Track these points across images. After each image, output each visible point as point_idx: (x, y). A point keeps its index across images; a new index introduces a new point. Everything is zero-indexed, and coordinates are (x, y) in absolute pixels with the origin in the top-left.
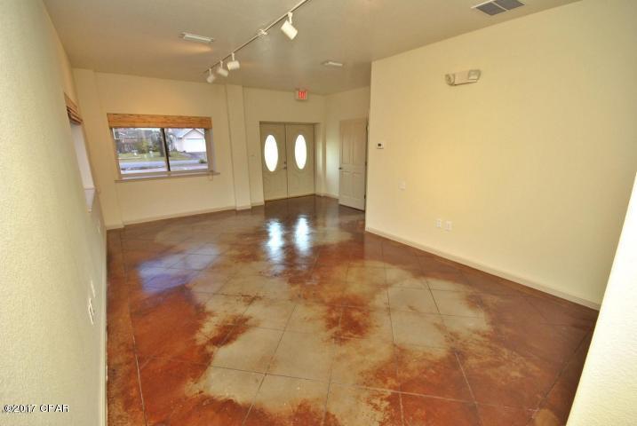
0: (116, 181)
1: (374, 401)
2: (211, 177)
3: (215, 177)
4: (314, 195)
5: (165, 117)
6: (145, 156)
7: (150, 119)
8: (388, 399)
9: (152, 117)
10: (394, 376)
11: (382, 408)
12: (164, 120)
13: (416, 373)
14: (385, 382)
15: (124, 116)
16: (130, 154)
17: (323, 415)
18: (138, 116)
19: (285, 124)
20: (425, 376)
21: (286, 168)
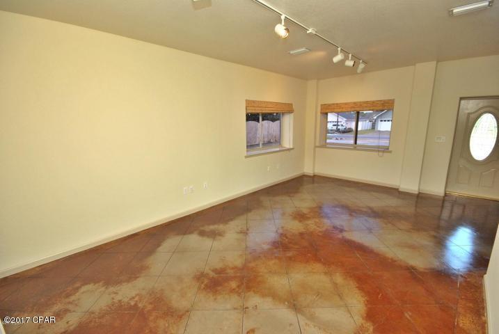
0: (316, 147)
1: (137, 297)
5: (355, 103)
8: (136, 305)
9: (346, 104)
10: (154, 309)
11: (130, 302)
13: (152, 325)
14: (151, 303)
17: (138, 276)
20: (147, 331)
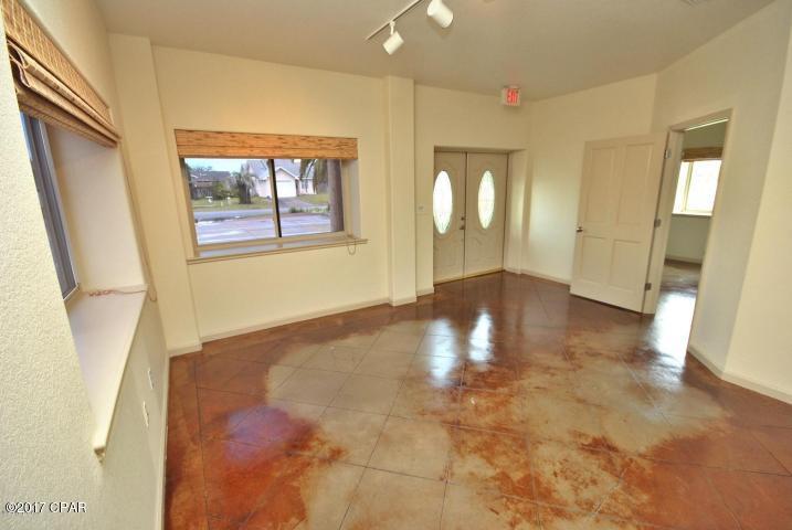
0: (189, 262)
2: (352, 247)
3: (358, 246)
4: (502, 272)
6: (222, 203)
7: (254, 142)
12: (278, 143)
15: (207, 134)
16: (203, 201)
18: (232, 134)
19: (466, 152)
21: (463, 228)
